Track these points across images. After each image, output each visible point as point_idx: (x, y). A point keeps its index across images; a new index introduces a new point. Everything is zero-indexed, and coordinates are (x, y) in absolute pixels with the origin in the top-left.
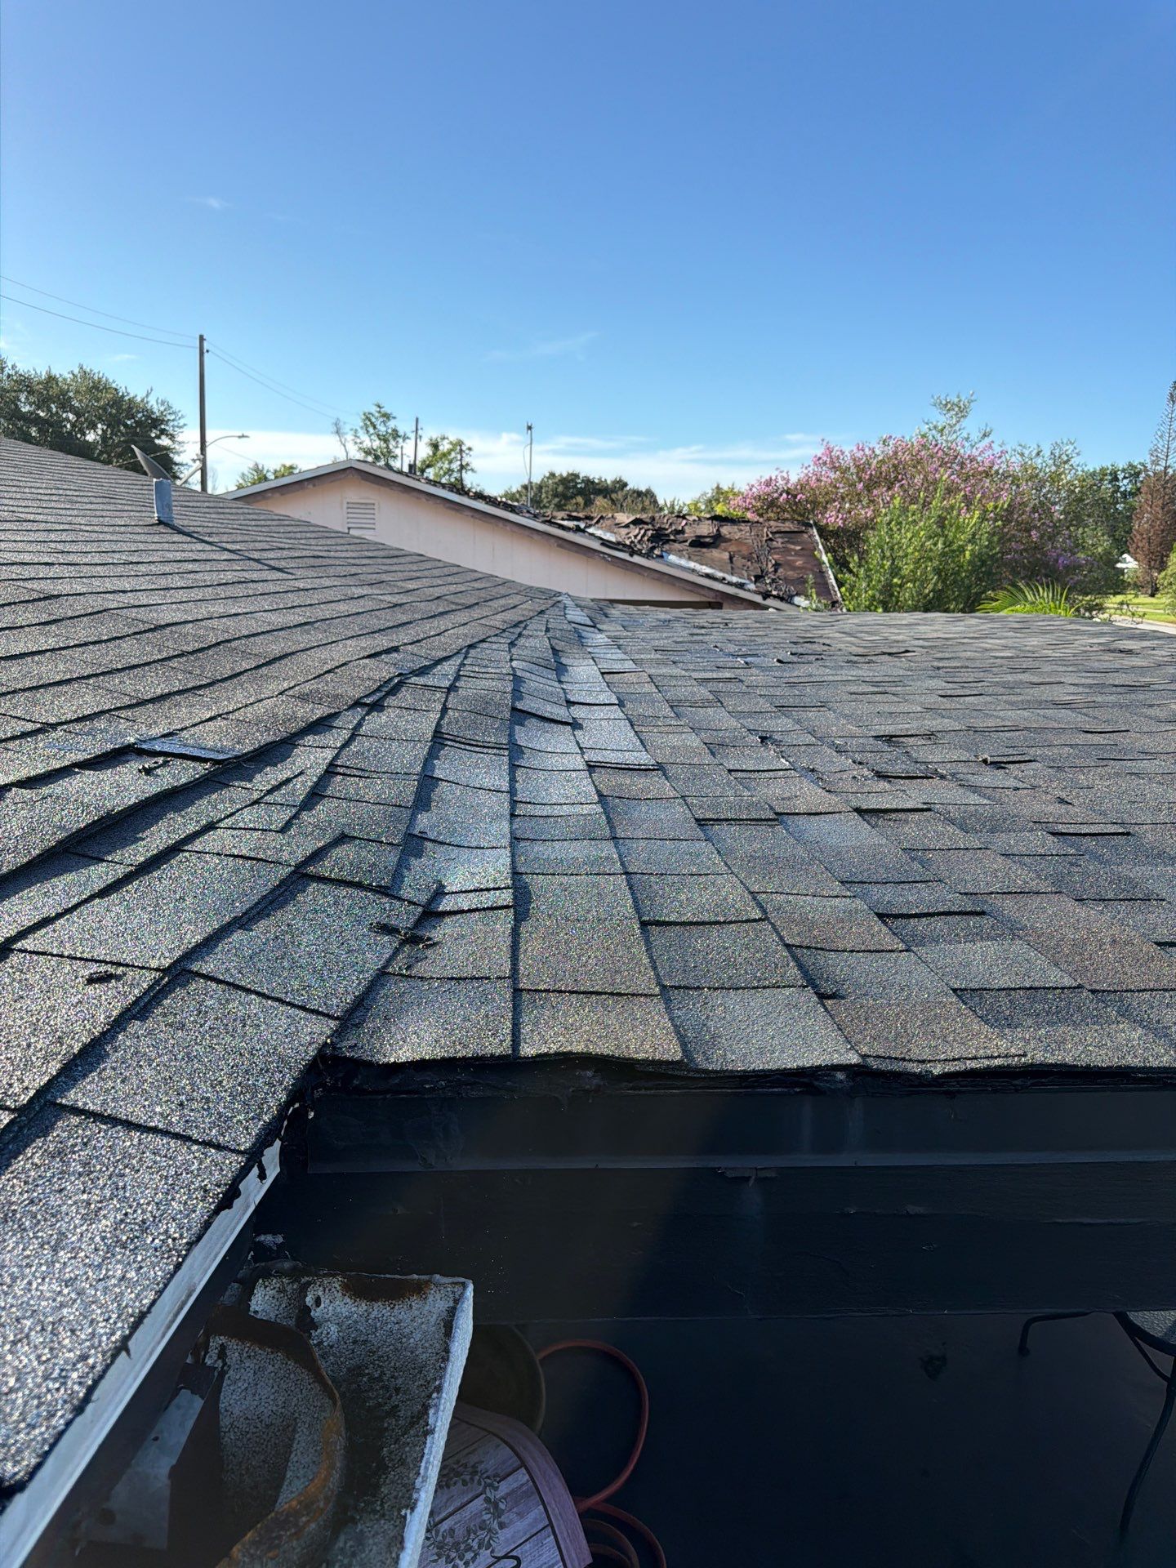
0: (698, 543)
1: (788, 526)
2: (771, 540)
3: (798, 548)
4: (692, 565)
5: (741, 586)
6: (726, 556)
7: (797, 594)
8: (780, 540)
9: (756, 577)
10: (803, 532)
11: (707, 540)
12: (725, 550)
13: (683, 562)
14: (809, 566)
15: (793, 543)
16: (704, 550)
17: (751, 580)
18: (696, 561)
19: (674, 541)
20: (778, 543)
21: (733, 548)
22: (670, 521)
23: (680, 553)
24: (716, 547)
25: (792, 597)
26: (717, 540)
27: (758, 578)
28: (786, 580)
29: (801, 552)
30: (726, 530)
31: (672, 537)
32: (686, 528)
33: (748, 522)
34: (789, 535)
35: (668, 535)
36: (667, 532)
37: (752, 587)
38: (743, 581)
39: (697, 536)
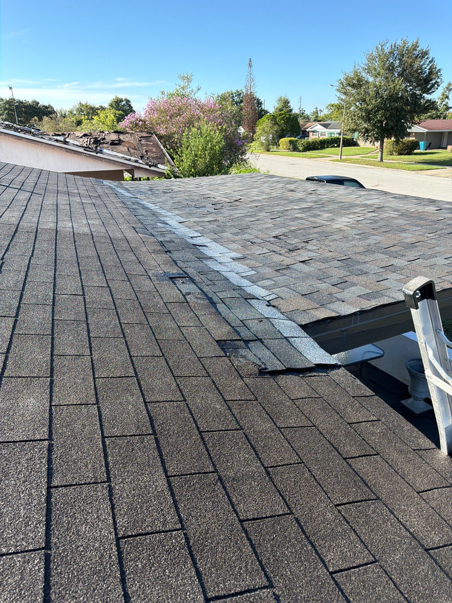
0: (113, 143)
1: (144, 134)
2: (140, 140)
3: (152, 144)
4: (115, 153)
5: (136, 161)
6: (126, 148)
7: (158, 163)
8: (143, 140)
9: (140, 157)
10: (150, 137)
11: (116, 142)
12: (125, 146)
13: (110, 152)
14: (158, 151)
15: (149, 142)
16: (117, 146)
17: (138, 158)
18: (115, 152)
19: (104, 143)
20: (143, 142)
21: (127, 145)
22: (98, 134)
23: (107, 148)
24: (120, 145)
25: (157, 164)
26: (119, 142)
27: (142, 157)
28: (153, 158)
29: (153, 145)
30: (122, 137)
31: (102, 142)
32: (105, 137)
33: (129, 133)
34: (146, 138)
35: (100, 141)
36: (99, 139)
37: (140, 161)
38: (137, 159)
39: (112, 141)
